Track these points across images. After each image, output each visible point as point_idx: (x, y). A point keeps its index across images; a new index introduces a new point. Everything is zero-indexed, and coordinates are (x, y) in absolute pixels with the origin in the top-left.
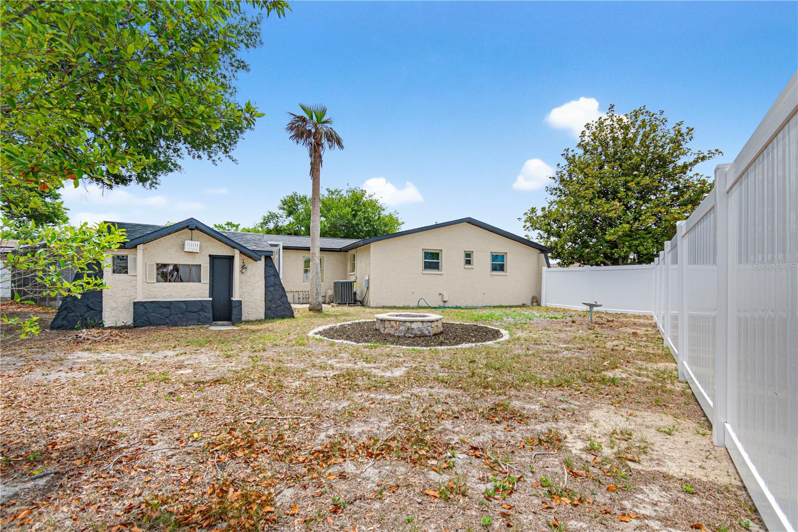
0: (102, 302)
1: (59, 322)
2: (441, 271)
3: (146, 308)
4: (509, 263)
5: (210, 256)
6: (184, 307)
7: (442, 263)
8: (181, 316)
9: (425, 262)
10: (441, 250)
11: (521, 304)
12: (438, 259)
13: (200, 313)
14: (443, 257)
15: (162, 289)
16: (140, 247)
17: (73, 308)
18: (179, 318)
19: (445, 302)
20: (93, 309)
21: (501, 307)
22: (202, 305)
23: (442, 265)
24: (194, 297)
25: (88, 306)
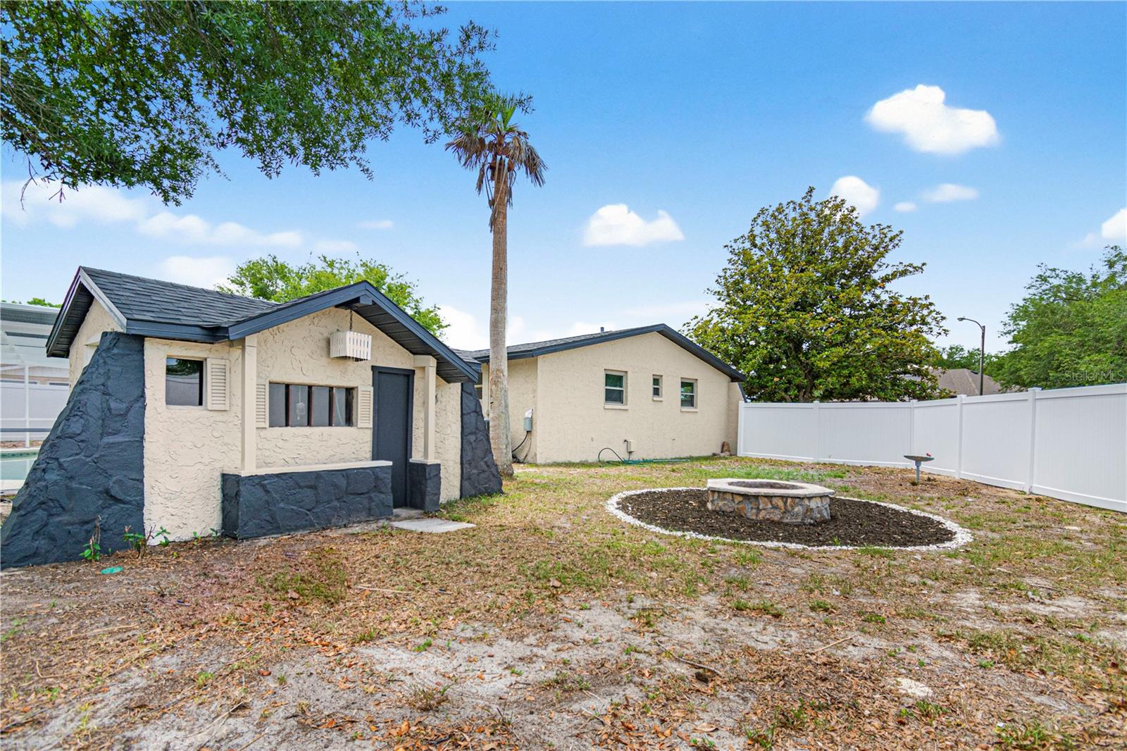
0: (142, 481)
1: (25, 543)
2: (626, 405)
3: (267, 492)
4: (701, 392)
5: (373, 368)
6: (343, 482)
7: (627, 392)
8: (336, 504)
9: (606, 390)
10: (626, 372)
11: (710, 454)
12: (621, 387)
13: (372, 495)
14: (629, 382)
15: (280, 443)
16: (251, 340)
17: (64, 501)
18: (335, 509)
19: (630, 453)
20: (117, 500)
21: (691, 459)
22: (377, 478)
23: (626, 397)
24: (344, 460)
25: (107, 492)
